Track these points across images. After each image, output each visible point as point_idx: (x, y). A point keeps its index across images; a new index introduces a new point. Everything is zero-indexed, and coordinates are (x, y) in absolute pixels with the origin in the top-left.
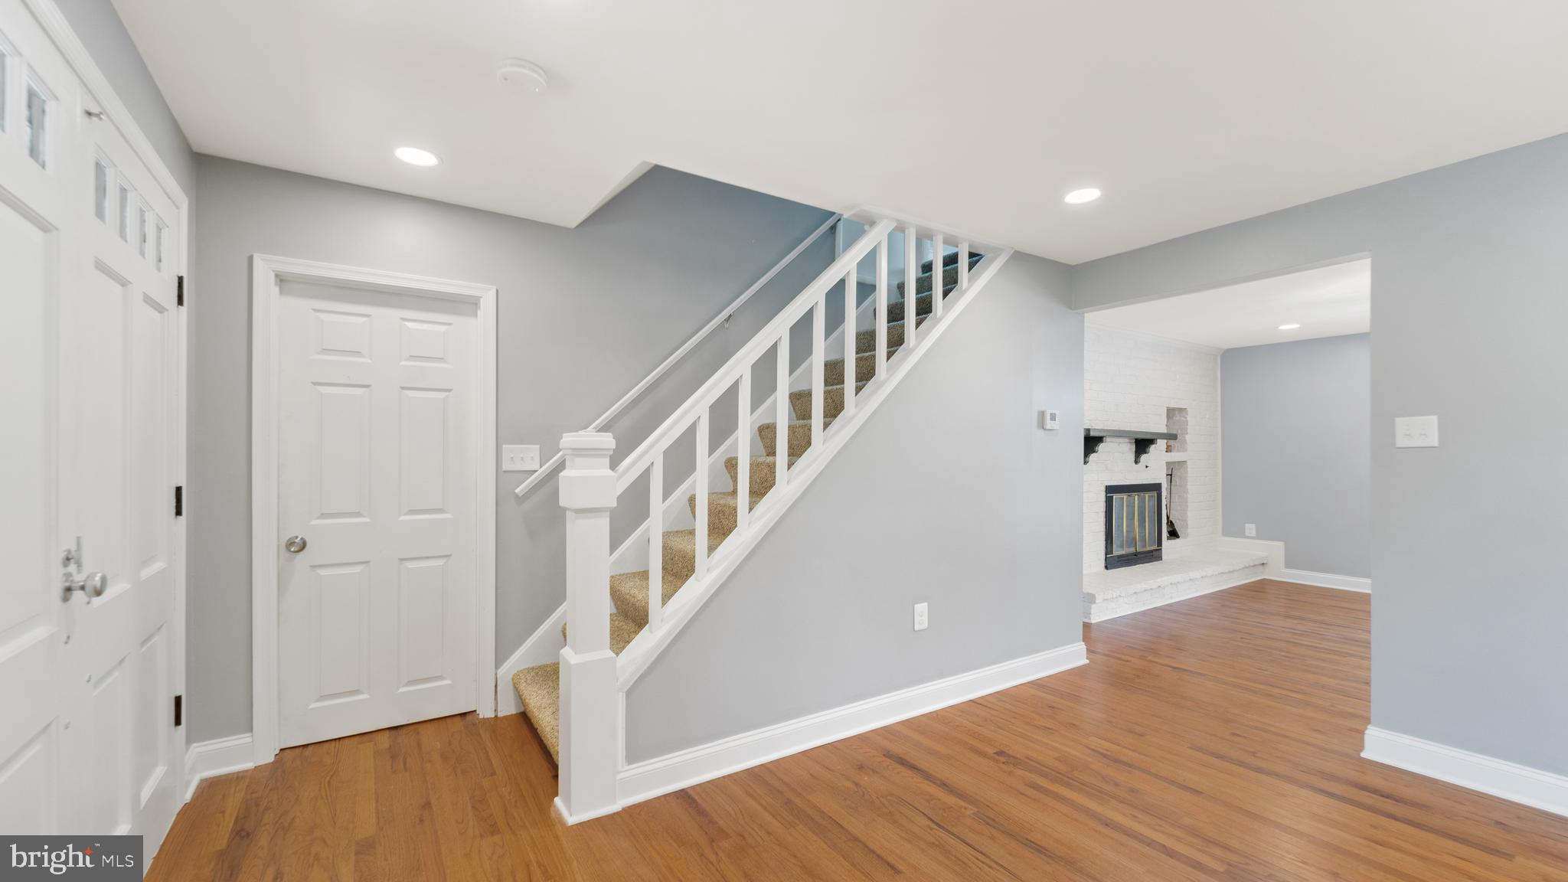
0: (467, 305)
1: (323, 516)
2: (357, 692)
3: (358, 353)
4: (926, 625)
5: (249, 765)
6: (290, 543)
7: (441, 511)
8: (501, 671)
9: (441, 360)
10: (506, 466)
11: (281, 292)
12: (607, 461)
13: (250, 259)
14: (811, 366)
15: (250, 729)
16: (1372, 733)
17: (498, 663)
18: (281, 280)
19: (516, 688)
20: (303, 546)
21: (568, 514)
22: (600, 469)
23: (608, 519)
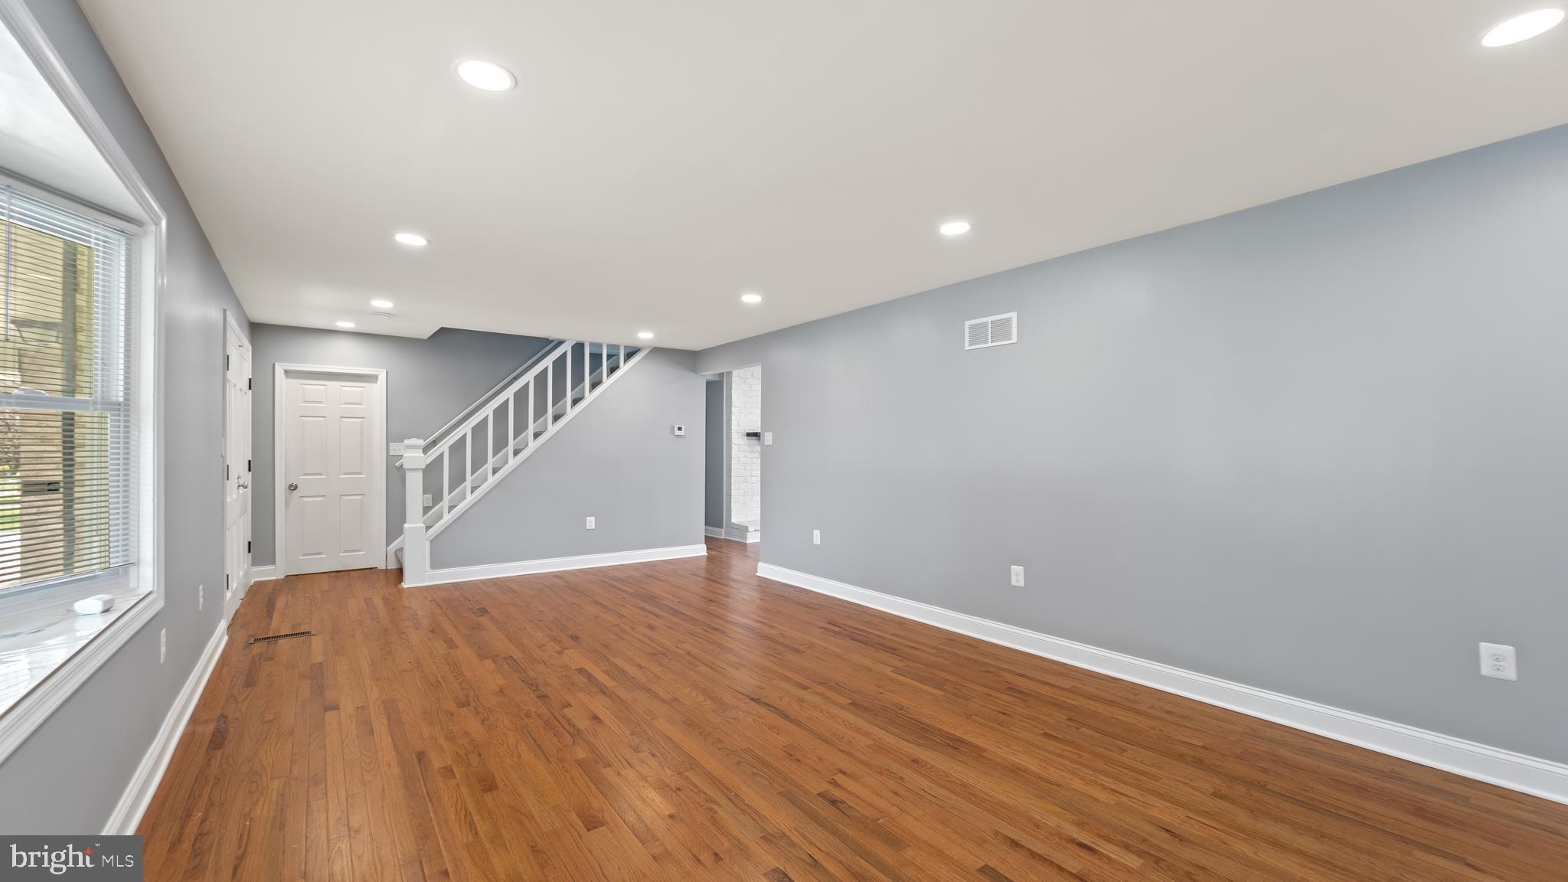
0: (372, 379)
1: (305, 475)
2: (320, 554)
3: (320, 402)
4: (593, 527)
5: (274, 578)
6: (291, 486)
7: (360, 474)
8: (389, 548)
9: (360, 404)
10: (392, 453)
11: (286, 377)
12: (421, 450)
13: (274, 365)
14: (566, 401)
15: (274, 564)
16: (761, 565)
17: (388, 545)
18: (287, 373)
19: (396, 554)
20: (296, 487)
21: (407, 471)
22: (419, 454)
23: (422, 473)
